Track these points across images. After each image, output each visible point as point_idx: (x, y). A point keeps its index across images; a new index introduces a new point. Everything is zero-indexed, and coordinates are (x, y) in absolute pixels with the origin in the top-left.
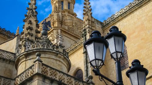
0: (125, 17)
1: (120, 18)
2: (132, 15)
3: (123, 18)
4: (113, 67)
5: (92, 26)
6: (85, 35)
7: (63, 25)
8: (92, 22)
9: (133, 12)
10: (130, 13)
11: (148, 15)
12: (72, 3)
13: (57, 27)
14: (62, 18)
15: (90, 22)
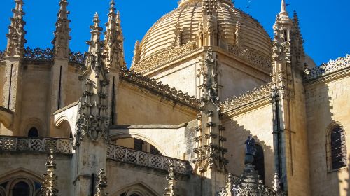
6: (277, 101)
7: (220, 41)
14: (218, 25)
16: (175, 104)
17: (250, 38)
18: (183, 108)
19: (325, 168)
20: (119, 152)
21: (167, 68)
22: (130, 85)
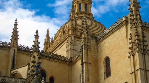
0: (110, 35)
1: (107, 36)
2: (114, 34)
3: (108, 36)
4: (102, 74)
5: (87, 43)
6: (82, 51)
7: (76, 32)
8: (87, 39)
9: (114, 32)
10: (112, 33)
11: (122, 36)
12: (89, 4)
13: (71, 35)
14: (76, 26)
15: (86, 39)
16: (50, 59)
17: (93, 30)
18: (54, 60)
19: (104, 77)
20: (16, 80)
21: (58, 46)
22: (26, 53)
